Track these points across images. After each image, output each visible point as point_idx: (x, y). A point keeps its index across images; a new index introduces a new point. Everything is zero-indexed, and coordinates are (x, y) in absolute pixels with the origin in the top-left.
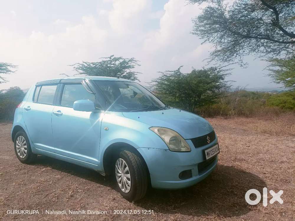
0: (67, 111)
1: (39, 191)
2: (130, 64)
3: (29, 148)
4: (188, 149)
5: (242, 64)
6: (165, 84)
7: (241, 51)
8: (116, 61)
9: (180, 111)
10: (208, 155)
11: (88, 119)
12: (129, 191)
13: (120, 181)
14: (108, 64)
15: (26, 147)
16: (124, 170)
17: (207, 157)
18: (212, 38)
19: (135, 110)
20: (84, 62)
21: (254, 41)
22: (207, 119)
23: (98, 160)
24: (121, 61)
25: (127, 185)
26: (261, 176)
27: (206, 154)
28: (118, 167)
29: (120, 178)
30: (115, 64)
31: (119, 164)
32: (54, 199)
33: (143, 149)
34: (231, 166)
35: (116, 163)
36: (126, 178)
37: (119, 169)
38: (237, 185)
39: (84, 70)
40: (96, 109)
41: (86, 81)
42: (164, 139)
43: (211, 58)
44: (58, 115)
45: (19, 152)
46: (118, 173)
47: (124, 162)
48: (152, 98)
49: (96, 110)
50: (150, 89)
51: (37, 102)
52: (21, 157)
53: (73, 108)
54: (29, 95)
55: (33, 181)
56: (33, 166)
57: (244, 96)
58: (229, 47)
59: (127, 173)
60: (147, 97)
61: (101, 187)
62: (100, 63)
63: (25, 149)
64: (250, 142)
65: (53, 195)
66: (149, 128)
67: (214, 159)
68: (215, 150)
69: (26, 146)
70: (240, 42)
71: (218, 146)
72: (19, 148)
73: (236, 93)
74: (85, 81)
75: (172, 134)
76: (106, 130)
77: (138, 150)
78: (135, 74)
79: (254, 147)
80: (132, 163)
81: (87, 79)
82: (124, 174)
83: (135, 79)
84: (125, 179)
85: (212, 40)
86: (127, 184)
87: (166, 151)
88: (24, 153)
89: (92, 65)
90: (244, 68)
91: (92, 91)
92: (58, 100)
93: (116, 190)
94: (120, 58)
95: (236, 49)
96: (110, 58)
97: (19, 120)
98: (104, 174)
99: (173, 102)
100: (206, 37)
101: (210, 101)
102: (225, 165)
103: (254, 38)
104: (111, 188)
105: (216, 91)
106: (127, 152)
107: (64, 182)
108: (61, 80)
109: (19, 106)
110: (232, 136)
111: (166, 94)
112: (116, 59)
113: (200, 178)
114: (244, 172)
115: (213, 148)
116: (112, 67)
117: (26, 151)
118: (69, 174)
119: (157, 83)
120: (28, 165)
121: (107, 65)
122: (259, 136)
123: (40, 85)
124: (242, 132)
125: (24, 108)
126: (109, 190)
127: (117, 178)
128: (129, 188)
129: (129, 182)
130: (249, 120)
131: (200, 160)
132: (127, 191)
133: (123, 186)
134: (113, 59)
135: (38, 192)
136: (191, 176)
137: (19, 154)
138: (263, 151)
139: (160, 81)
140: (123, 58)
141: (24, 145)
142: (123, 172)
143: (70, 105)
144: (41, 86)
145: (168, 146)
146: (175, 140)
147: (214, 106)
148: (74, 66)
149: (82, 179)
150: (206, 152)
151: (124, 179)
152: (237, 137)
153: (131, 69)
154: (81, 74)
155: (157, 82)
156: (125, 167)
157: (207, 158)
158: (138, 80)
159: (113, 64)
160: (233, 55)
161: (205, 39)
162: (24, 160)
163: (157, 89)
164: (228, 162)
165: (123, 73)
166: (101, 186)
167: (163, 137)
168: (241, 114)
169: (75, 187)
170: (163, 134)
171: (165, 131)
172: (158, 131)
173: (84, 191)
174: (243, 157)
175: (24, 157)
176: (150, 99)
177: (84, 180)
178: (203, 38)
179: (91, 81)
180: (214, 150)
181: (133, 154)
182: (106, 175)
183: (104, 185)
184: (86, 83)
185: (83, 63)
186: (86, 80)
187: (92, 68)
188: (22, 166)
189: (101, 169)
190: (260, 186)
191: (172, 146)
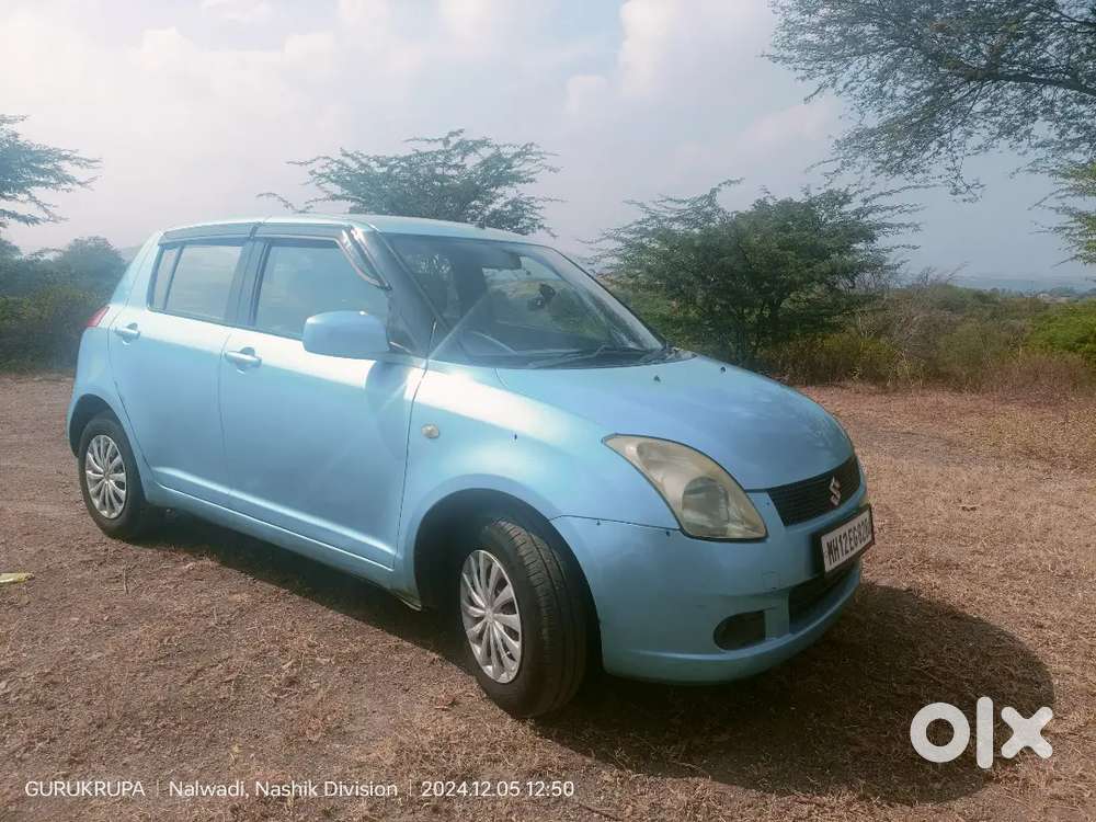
0: (281, 352)
1: (168, 655)
2: (519, 166)
3: (134, 483)
4: (755, 529)
5: (959, 184)
6: (652, 252)
7: (957, 134)
8: (465, 154)
9: (723, 369)
10: (830, 552)
11: (361, 389)
12: (511, 678)
13: (480, 637)
14: (437, 165)
15: (124, 480)
16: (497, 595)
17: (826, 561)
18: (845, 78)
19: (546, 362)
20: (347, 155)
21: (1012, 92)
22: (803, 390)
23: (396, 547)
24: (486, 152)
25: (504, 655)
26: (1026, 636)
27: (825, 549)
28: (472, 583)
29: (479, 626)
30: (464, 167)
31: (475, 570)
32: (224, 688)
33: (576, 522)
34: (904, 589)
35: (466, 566)
36: (501, 629)
37: (474, 588)
38: (932, 670)
39: (344, 184)
40: (393, 350)
41: (356, 238)
42: (662, 485)
43: (839, 161)
44: (246, 365)
45: (98, 493)
46: (473, 603)
47: (497, 564)
48: (599, 303)
49: (393, 353)
50: (593, 267)
51: (165, 310)
52: (105, 513)
53: (301, 343)
54: (137, 276)
55: (148, 613)
56: (150, 552)
57: (946, 306)
58: (910, 117)
59: (508, 608)
60: (581, 300)
61: (404, 650)
62: (405, 159)
63: (120, 484)
64: (973, 490)
65: (221, 672)
66: (605, 440)
67: (850, 567)
68: (860, 534)
69: (122, 476)
70: (957, 96)
71: (871, 516)
72: (98, 481)
73: (917, 293)
74: (351, 237)
75: (695, 469)
76: (430, 436)
77: (552, 522)
78: (536, 205)
79: (990, 513)
80: (532, 572)
81: (360, 230)
82: (495, 612)
83: (535, 225)
84: (498, 630)
85: (846, 86)
86: (506, 649)
87: (668, 533)
88: (114, 500)
89: (373, 164)
90: (965, 200)
91: (377, 277)
92: (247, 307)
93: (459, 665)
94: (484, 143)
95: (936, 125)
96: (446, 142)
97: (95, 373)
98: (416, 606)
99: (677, 321)
100: (823, 71)
101: (816, 321)
102: (884, 583)
103: (1017, 78)
104: (443, 655)
105: (843, 284)
106: (509, 527)
107: (265, 624)
108: (256, 227)
109: (96, 321)
110: (904, 464)
111: (649, 287)
112: (467, 148)
113: (794, 642)
114: (955, 616)
115: (850, 525)
116: (453, 177)
117: (124, 492)
118: (282, 591)
119: (620, 244)
120: (130, 547)
121: (431, 170)
122: (1008, 467)
123: (175, 244)
124: (942, 449)
125: (116, 331)
126: (432, 663)
127: (467, 621)
128: (514, 667)
129: (516, 645)
130: (966, 401)
131: (798, 574)
132: (504, 675)
133: (489, 654)
134: (455, 148)
135: (166, 657)
136: (760, 637)
137: (97, 502)
138: (1026, 532)
139: (633, 236)
140: (494, 142)
141: (116, 471)
142: (490, 603)
143: (288, 326)
144: (179, 248)
145: (679, 517)
146: (706, 492)
147: (834, 342)
148: (310, 167)
149: (330, 614)
150: (825, 540)
151: (495, 631)
152: (924, 467)
153: (519, 186)
154: (335, 197)
155: (622, 240)
156: (501, 584)
157: (828, 567)
158: (548, 230)
159: (456, 166)
160: (925, 149)
161: (819, 80)
162: (115, 524)
163: (618, 267)
164: (891, 572)
165: (491, 202)
166: (406, 644)
167: (657, 476)
168: (936, 375)
169: (305, 645)
170: (657, 464)
171: (665, 452)
172: (640, 450)
173: (338, 663)
174: (950, 552)
175: (114, 515)
176: (590, 304)
177: (340, 618)
178: (810, 75)
179: (373, 236)
180: (857, 534)
181: (534, 538)
182: (423, 607)
183: (416, 644)
184: (354, 242)
185: (343, 158)
186: (352, 232)
187: (377, 177)
188: (107, 550)
189: (407, 583)
190: (1025, 679)
191: (691, 516)
